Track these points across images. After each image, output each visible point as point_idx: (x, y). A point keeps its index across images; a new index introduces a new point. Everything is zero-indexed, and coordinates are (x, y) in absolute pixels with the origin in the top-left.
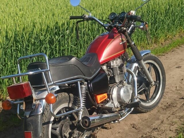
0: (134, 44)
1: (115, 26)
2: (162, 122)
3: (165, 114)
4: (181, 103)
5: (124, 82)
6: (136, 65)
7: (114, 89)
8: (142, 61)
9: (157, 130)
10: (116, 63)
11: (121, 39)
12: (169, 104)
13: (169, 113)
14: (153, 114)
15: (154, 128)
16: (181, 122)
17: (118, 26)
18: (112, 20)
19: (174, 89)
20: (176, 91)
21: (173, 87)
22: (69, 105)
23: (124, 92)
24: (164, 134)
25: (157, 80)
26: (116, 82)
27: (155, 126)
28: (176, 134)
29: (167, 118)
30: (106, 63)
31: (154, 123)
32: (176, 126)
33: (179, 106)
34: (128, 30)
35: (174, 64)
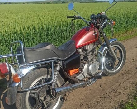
0: (105, 35)
1: (93, 23)
2: (120, 85)
3: (123, 78)
4: (135, 71)
5: (94, 60)
6: (106, 48)
7: (86, 65)
8: (110, 46)
9: (114, 91)
10: (89, 47)
11: (94, 31)
12: (127, 71)
13: (126, 78)
14: (115, 77)
15: (113, 89)
16: (132, 87)
17: (95, 23)
18: (92, 19)
19: (132, 61)
20: (133, 62)
21: (131, 59)
22: (47, 76)
23: (92, 68)
24: (119, 96)
25: (120, 57)
26: (88, 60)
27: (114, 87)
28: (127, 98)
29: (124, 82)
30: (83, 47)
31: (115, 84)
32: (128, 90)
33: (133, 73)
34: (101, 25)
35: (135, 45)
